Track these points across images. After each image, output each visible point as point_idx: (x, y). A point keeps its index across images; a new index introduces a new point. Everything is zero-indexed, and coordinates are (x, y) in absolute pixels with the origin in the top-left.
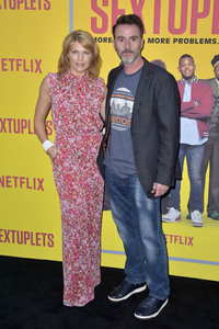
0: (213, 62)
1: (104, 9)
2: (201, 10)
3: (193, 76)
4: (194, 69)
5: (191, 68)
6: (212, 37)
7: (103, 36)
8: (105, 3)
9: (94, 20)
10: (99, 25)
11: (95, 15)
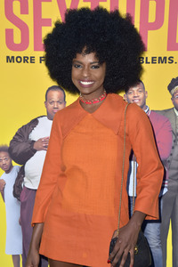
0: (170, 88)
1: (23, 18)
2: (152, 18)
3: (144, 105)
4: (145, 97)
5: (141, 95)
6: (168, 54)
7: (22, 54)
8: (24, 10)
9: (9, 33)
10: (17, 39)
11: (11, 26)
